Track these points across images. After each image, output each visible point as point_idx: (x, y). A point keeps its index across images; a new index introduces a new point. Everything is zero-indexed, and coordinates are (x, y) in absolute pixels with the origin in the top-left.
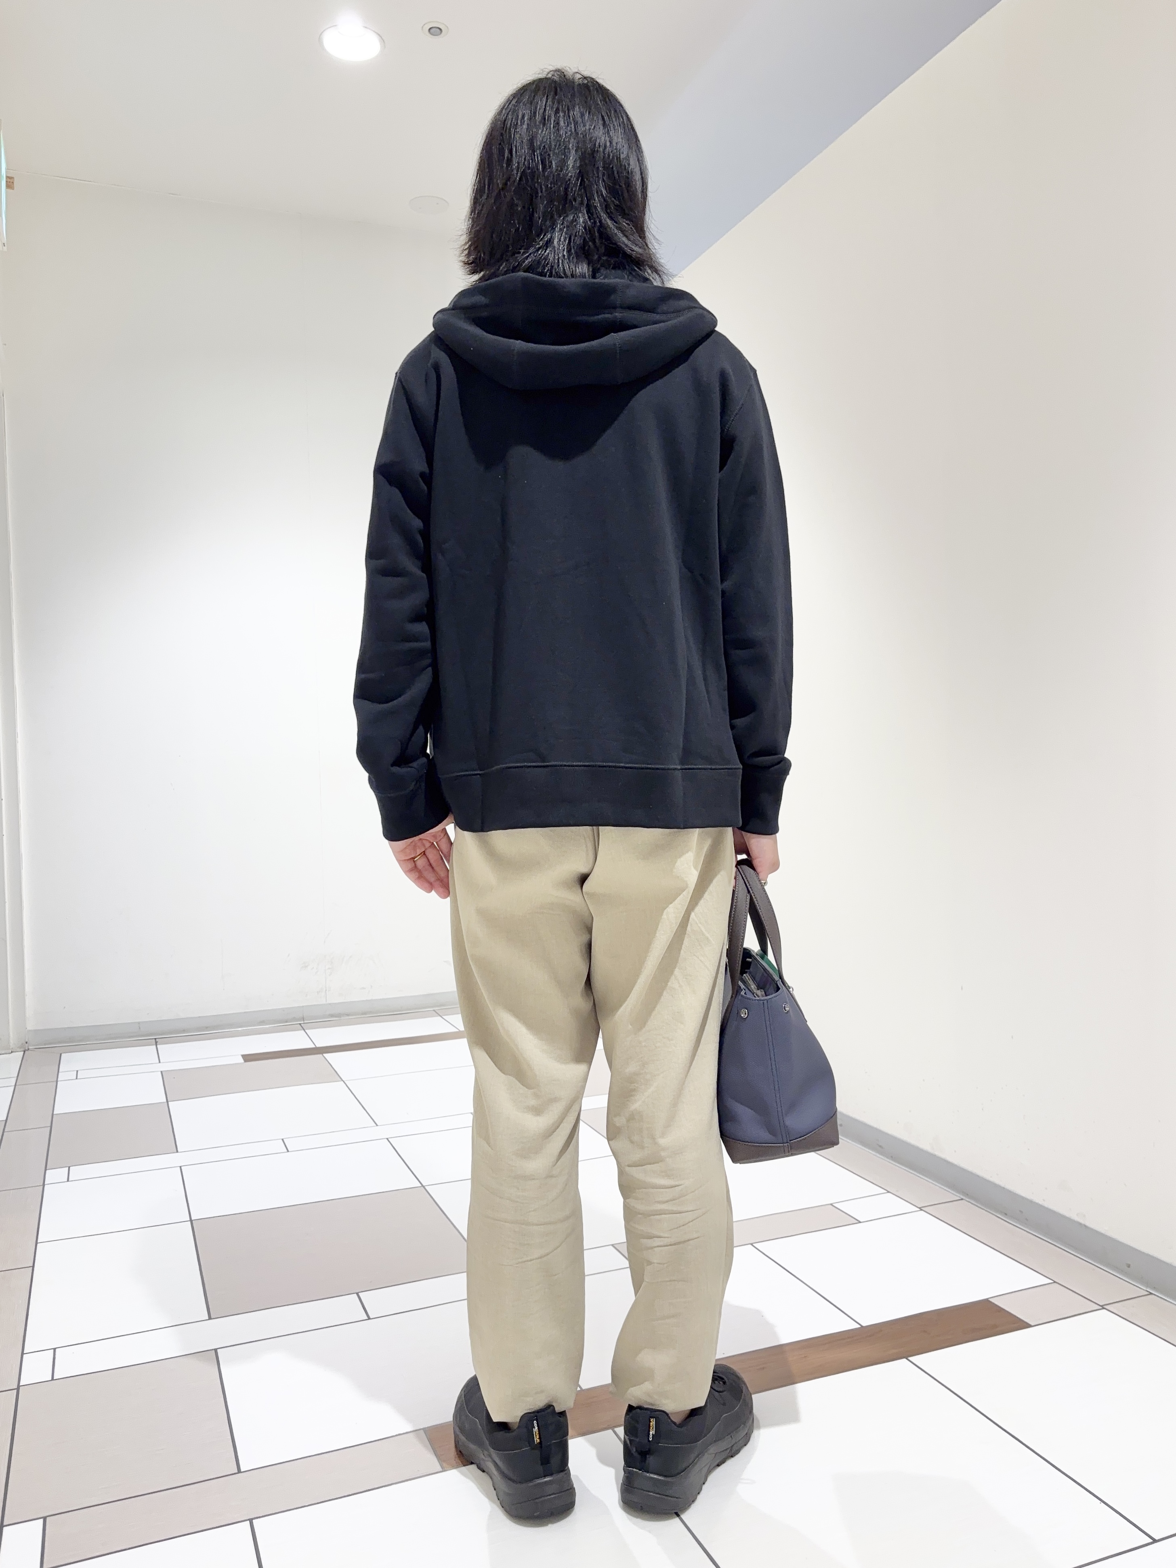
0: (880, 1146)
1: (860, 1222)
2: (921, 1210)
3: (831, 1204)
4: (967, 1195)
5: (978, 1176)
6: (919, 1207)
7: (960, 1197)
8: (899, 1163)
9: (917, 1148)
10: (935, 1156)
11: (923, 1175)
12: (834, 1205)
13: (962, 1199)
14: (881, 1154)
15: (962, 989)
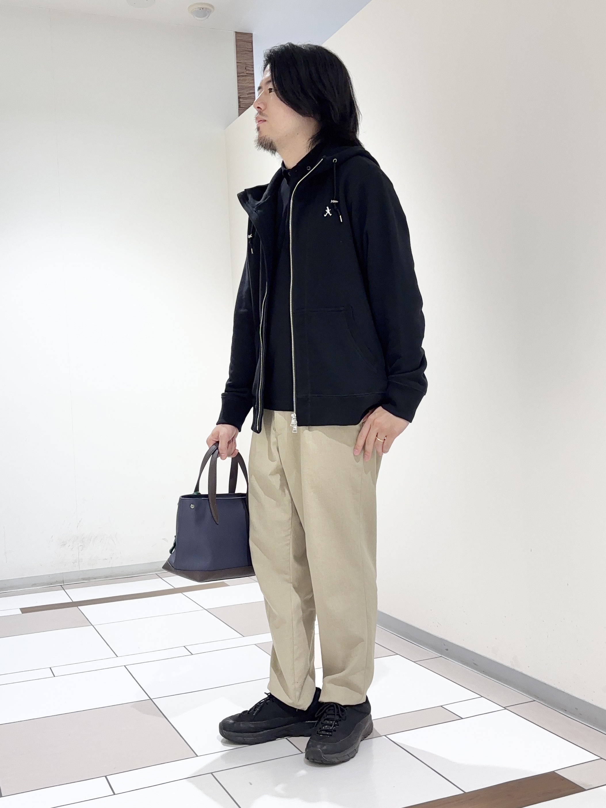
0: (475, 664)
1: (462, 718)
2: (506, 709)
3: (441, 706)
4: (538, 698)
5: (546, 684)
6: (504, 706)
7: (532, 699)
8: (489, 676)
9: (502, 665)
10: (514, 670)
11: (507, 684)
12: (443, 706)
13: (534, 701)
14: (476, 669)
15: (531, 551)
